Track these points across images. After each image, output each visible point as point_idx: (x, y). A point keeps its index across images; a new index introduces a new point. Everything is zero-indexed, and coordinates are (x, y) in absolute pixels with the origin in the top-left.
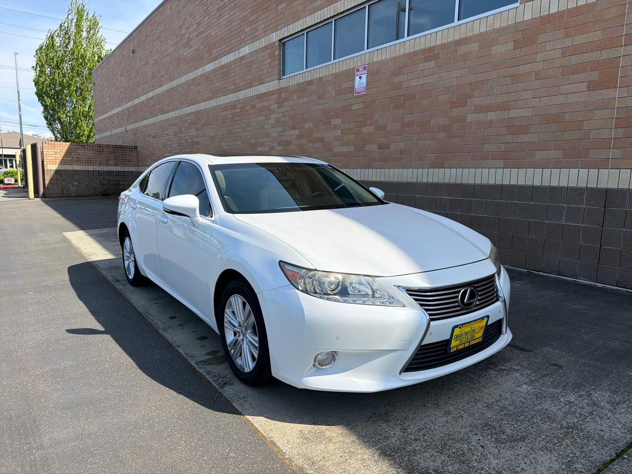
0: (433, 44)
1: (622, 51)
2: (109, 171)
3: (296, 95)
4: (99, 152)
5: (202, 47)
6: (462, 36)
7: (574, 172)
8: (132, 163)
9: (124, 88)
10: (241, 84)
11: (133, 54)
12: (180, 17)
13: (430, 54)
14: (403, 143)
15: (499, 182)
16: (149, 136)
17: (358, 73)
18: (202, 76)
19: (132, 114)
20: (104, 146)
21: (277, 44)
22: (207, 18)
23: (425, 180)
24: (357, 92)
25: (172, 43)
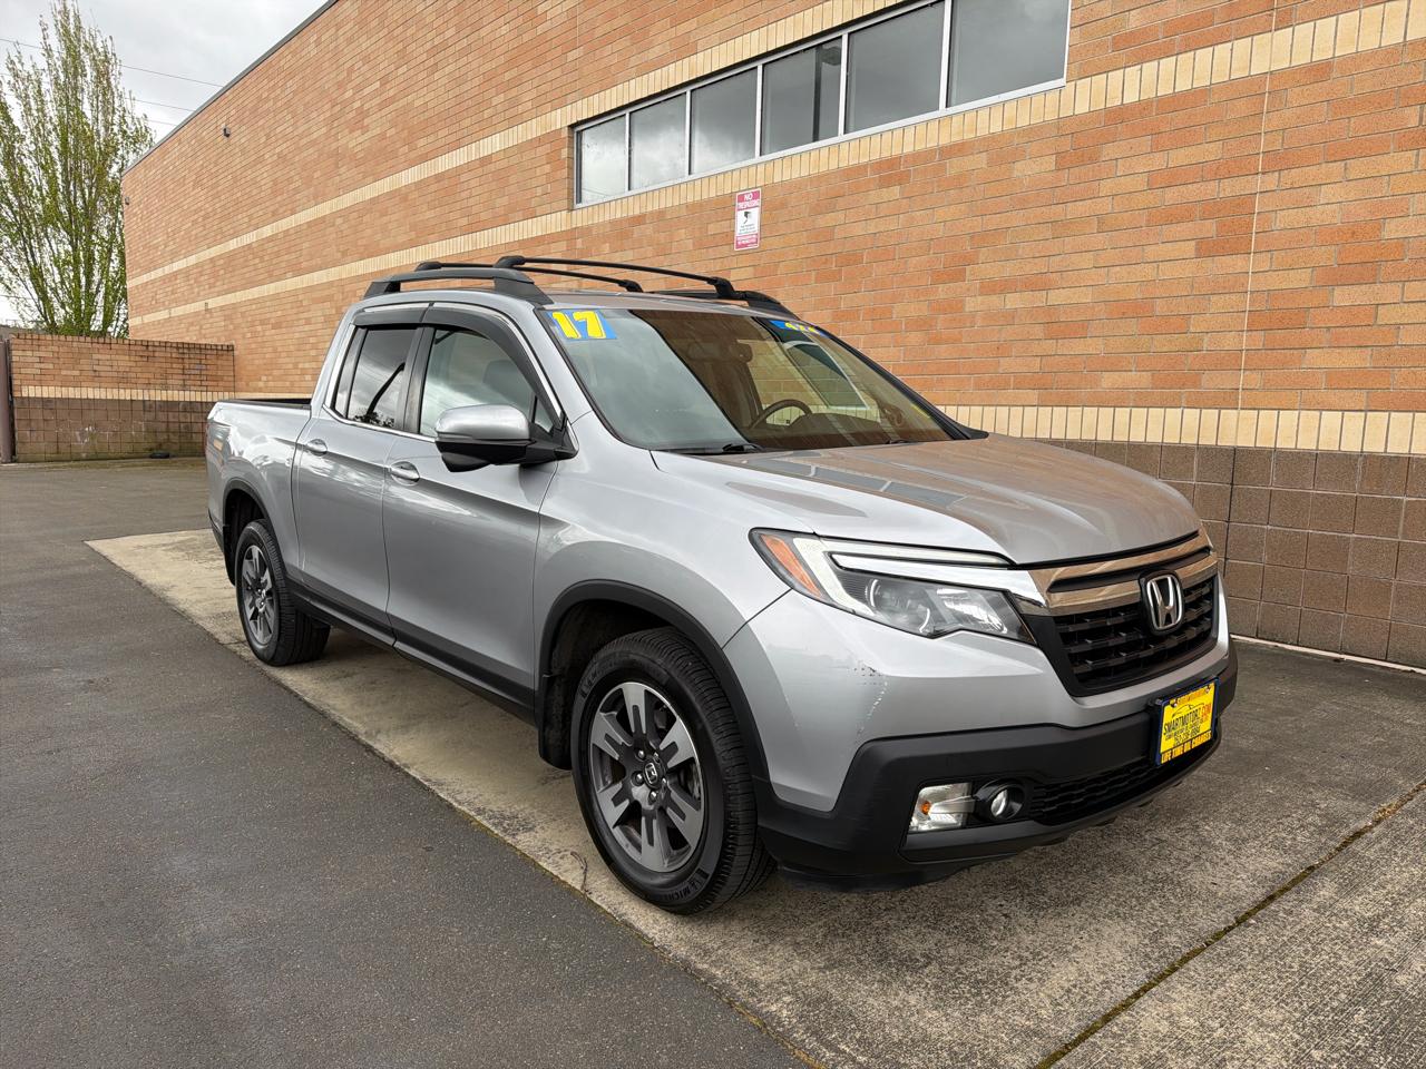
0: (896, 152)
1: (1259, 183)
2: (167, 402)
3: (606, 244)
4: (145, 359)
5: (393, 131)
6: (956, 139)
7: (1173, 414)
8: (221, 384)
9: (203, 213)
10: (483, 216)
11: (226, 139)
12: (341, 62)
13: (890, 171)
15: (1029, 433)
16: (263, 323)
17: (741, 205)
18: (392, 194)
19: (221, 272)
20: (157, 344)
21: (565, 133)
22: (404, 68)
24: (739, 243)
25: (322, 117)
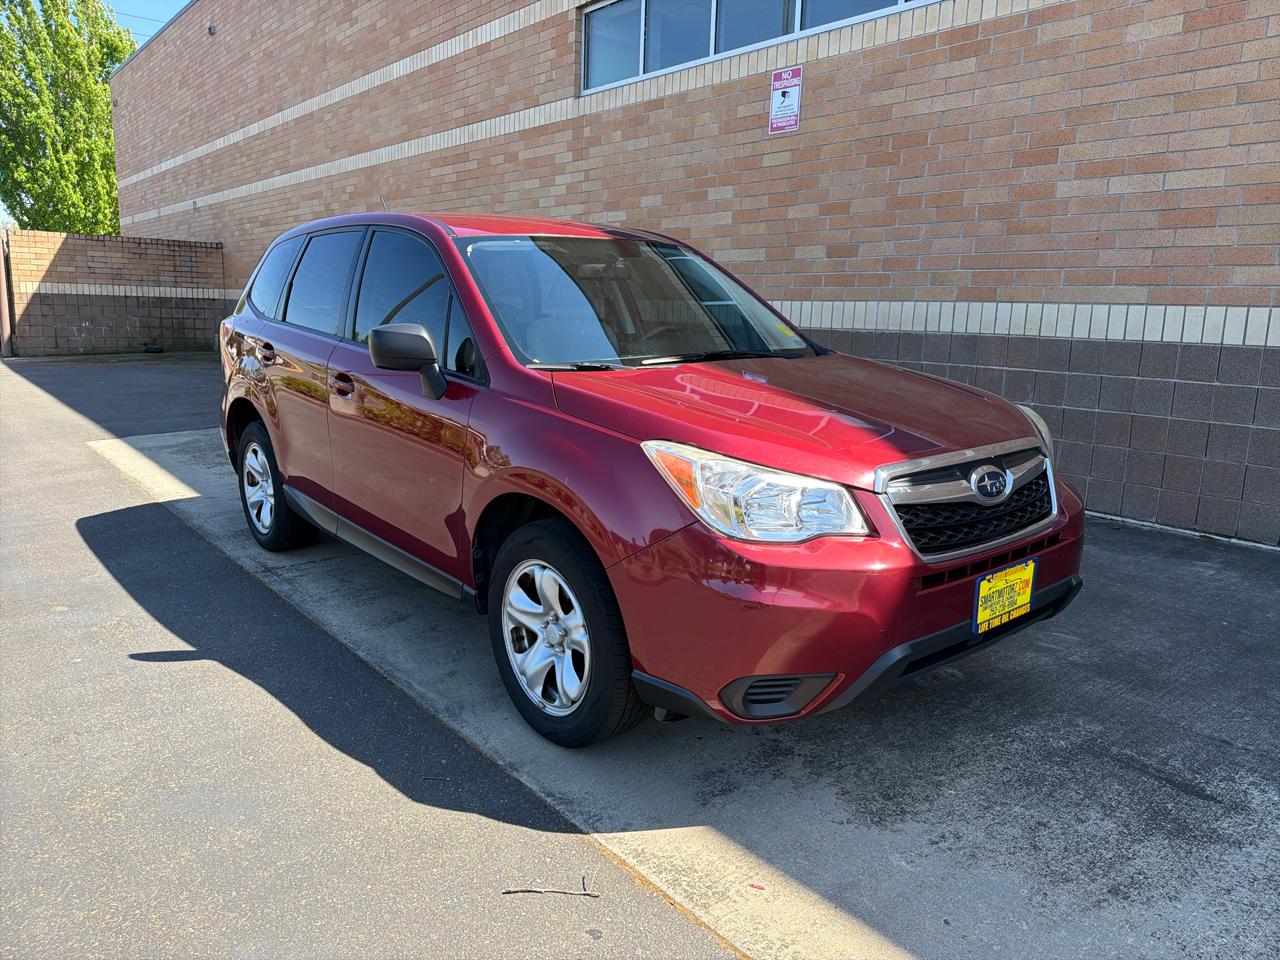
0: (973, 19)
2: (160, 298)
3: (619, 132)
4: (137, 256)
5: (383, 21)
8: (211, 280)
9: (189, 113)
10: (482, 106)
11: (211, 38)
13: (966, 41)
14: (892, 244)
15: (1134, 336)
16: (251, 220)
17: (777, 84)
18: (383, 88)
19: (209, 171)
20: (148, 241)
21: (572, 16)
23: (946, 328)
24: (775, 126)
25: (308, 11)
